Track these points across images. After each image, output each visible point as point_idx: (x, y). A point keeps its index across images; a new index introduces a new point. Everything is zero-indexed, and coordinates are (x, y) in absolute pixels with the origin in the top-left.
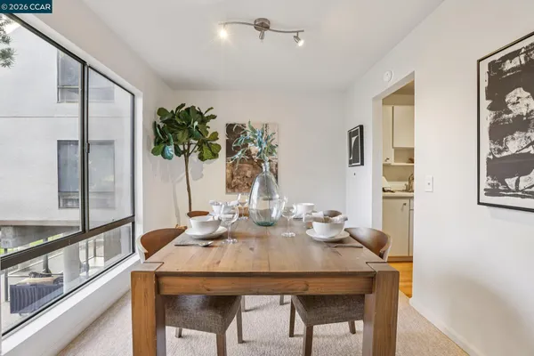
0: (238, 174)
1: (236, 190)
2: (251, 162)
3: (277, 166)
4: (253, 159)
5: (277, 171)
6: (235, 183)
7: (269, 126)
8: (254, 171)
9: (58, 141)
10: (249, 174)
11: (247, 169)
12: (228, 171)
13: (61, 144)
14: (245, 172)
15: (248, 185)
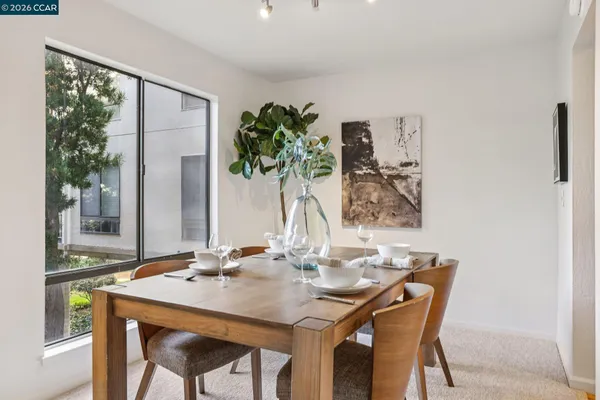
0: (359, 198)
1: (357, 223)
2: (378, 178)
3: (419, 184)
4: (380, 175)
5: (420, 193)
6: (354, 211)
7: (406, 120)
8: (383, 194)
9: (183, 158)
10: (374, 197)
11: (372, 190)
12: (345, 194)
13: (185, 160)
14: (369, 194)
15: (373, 214)
